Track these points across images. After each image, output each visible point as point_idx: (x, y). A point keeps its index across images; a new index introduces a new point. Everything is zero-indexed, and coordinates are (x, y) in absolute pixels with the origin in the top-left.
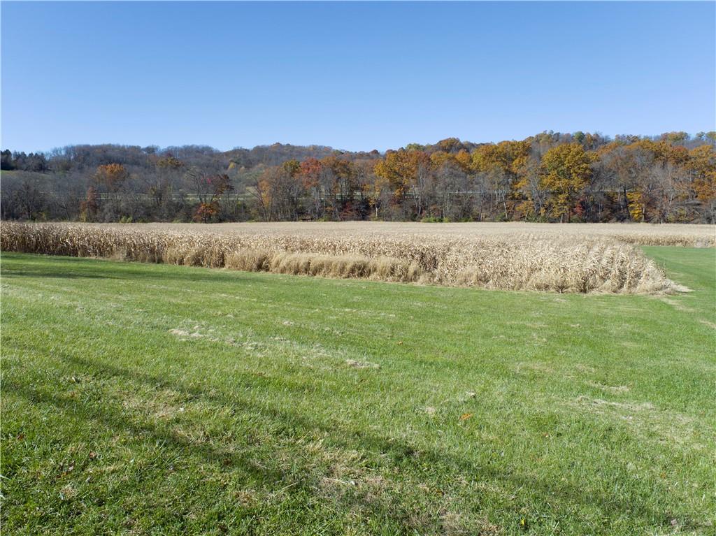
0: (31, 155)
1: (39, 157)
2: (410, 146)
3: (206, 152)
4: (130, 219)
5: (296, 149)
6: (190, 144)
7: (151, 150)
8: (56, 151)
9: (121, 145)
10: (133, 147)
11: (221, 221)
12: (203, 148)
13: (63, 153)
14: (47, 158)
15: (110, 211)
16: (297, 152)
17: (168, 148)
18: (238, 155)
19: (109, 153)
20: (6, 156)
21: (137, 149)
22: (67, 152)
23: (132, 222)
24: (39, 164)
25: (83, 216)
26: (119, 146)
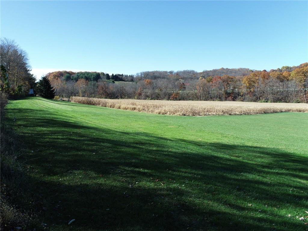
0: (129, 75)
1: (132, 77)
2: (283, 67)
3: (192, 73)
4: (150, 98)
5: (230, 70)
6: (186, 70)
7: (171, 72)
8: (137, 74)
9: (160, 71)
10: (165, 71)
11: (180, 100)
12: (191, 71)
13: (140, 74)
14: (135, 77)
15: (144, 96)
16: (230, 71)
17: (177, 71)
18: (205, 74)
19: (155, 74)
20: (122, 76)
21: (166, 72)
22: (141, 74)
23: (150, 100)
24: (131, 79)
25: (136, 97)
26: (159, 71)
